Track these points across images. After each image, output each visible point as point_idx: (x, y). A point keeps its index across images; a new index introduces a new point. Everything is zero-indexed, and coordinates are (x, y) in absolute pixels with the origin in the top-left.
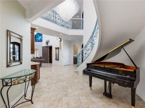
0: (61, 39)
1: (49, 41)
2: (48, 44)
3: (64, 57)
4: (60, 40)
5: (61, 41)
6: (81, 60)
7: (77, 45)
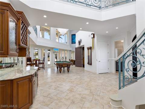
0: (94, 35)
1: (81, 41)
2: (80, 45)
3: (98, 61)
4: (92, 36)
5: (94, 37)
6: (131, 73)
7: (123, 41)
